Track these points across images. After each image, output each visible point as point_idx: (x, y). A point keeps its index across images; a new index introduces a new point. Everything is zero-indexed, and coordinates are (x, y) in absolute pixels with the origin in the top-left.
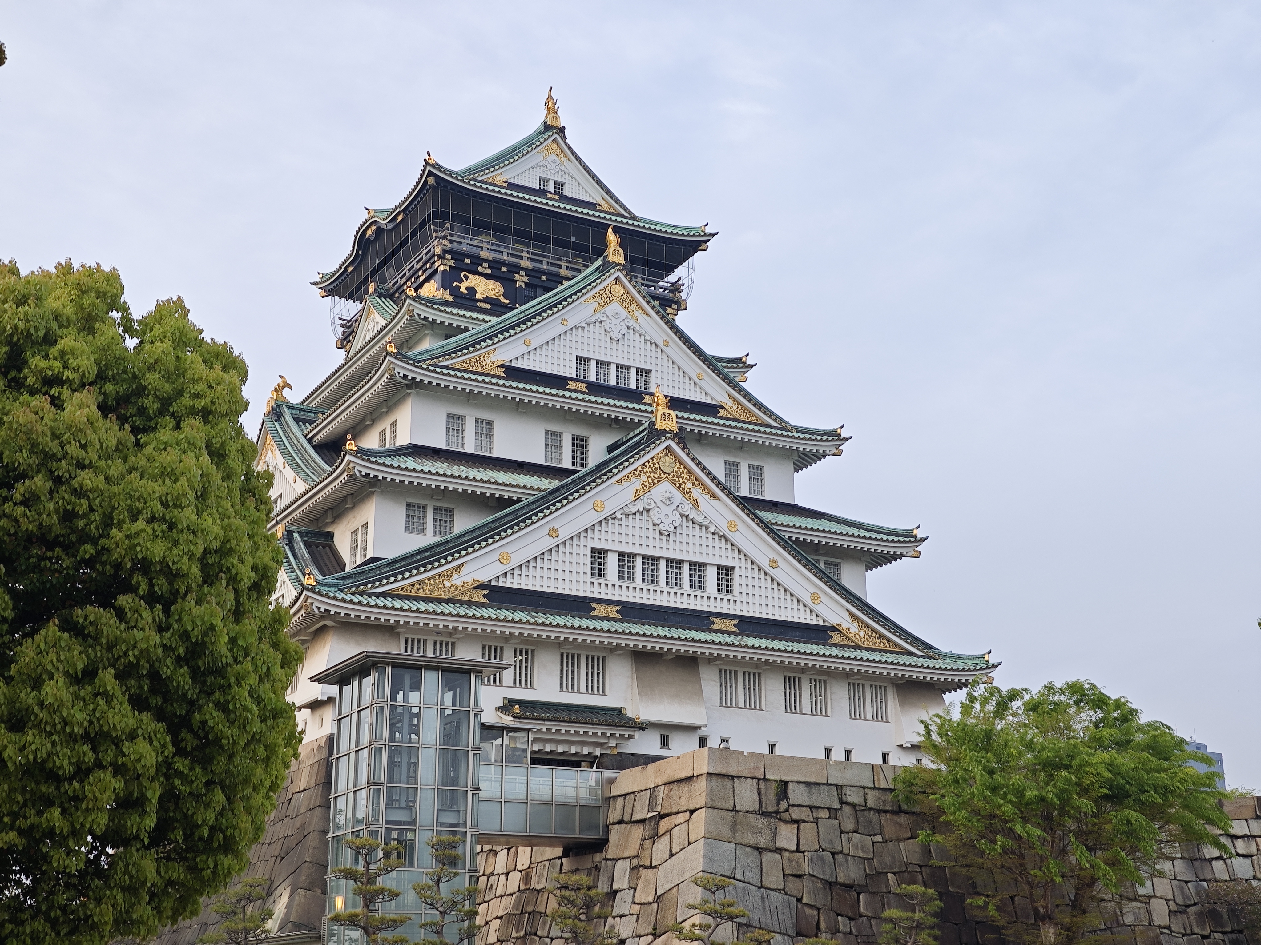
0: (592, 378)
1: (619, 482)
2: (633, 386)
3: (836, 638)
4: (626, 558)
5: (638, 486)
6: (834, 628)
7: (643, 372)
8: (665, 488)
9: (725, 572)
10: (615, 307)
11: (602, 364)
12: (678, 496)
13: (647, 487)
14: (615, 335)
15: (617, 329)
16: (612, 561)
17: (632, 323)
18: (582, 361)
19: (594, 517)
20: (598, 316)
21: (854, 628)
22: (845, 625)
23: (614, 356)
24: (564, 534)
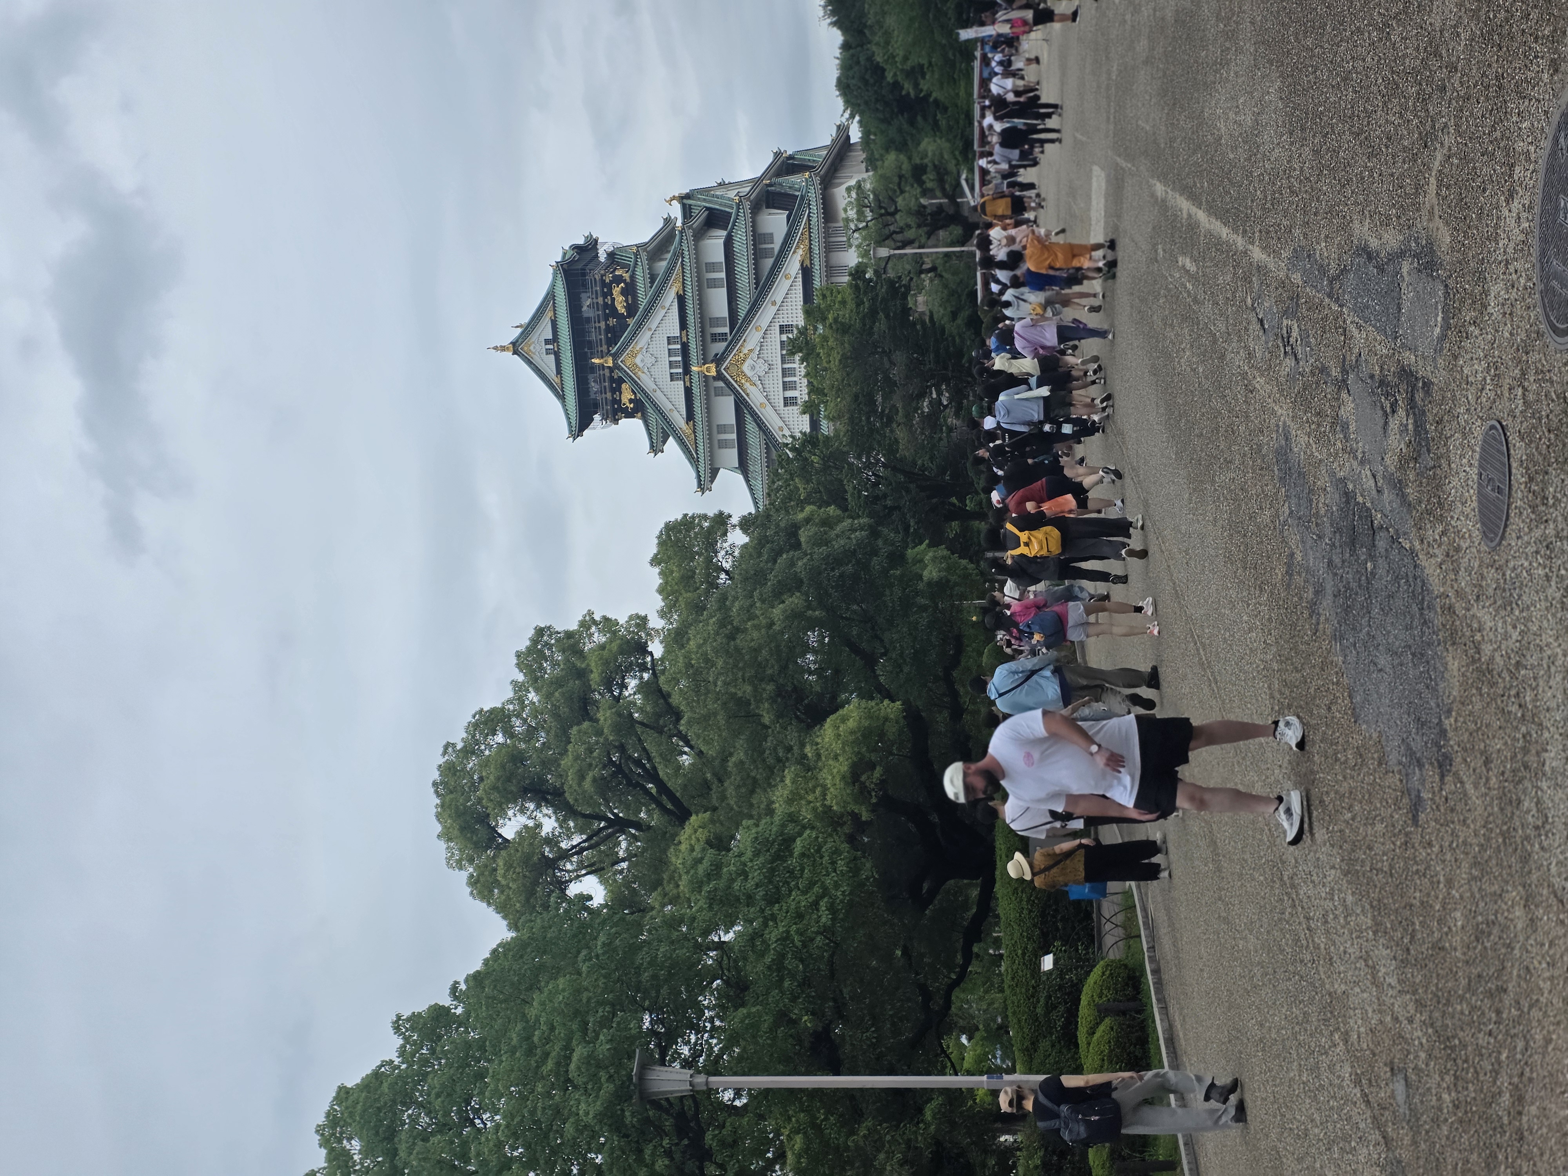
0: (680, 370)
1: (748, 395)
2: (679, 346)
3: (807, 263)
4: (786, 386)
5: (748, 384)
6: (802, 265)
7: (670, 340)
8: (746, 367)
9: (783, 329)
10: (638, 360)
11: (671, 365)
12: (749, 362)
13: (748, 379)
14: (653, 360)
15: (650, 360)
16: (790, 394)
17: (644, 350)
18: (673, 377)
19: (769, 408)
20: (646, 370)
21: (800, 252)
22: (799, 258)
23: (665, 360)
24: (781, 424)
